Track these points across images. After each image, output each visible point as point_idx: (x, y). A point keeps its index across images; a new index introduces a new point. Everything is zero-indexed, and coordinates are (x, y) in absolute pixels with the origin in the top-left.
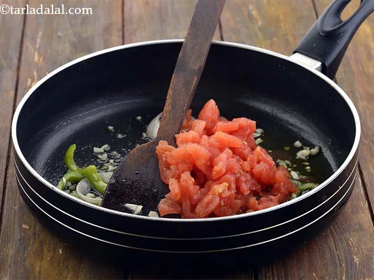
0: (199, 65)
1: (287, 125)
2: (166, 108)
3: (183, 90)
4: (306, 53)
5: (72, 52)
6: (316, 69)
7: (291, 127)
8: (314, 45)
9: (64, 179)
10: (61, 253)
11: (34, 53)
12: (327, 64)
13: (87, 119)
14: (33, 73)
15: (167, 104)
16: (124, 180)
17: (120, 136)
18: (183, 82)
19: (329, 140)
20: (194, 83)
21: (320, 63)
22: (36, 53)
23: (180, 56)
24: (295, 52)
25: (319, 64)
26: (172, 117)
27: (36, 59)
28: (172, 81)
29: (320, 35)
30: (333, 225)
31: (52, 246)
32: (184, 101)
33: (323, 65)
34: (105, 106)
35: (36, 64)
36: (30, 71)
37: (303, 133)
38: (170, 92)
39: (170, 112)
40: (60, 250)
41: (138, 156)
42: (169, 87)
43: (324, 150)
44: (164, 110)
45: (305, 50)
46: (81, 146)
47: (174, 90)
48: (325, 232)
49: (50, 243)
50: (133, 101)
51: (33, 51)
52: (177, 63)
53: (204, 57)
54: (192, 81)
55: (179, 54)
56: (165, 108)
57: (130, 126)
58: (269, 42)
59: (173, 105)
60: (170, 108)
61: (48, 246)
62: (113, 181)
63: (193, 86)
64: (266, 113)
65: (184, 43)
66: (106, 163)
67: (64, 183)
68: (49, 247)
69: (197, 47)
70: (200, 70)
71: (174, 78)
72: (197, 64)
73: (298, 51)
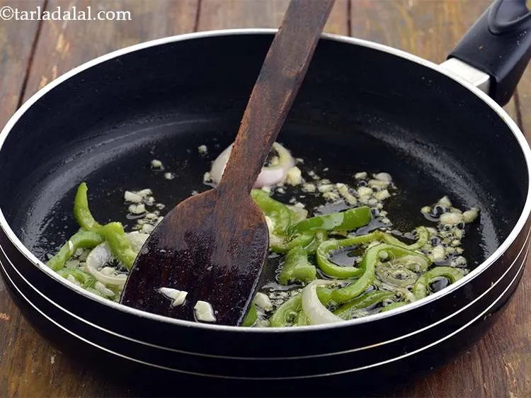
0: (296, 71)
1: (431, 172)
2: (239, 137)
3: (268, 109)
4: (467, 59)
5: (115, 37)
6: (479, 87)
7: (435, 175)
8: (481, 48)
9: (71, 244)
10: (53, 362)
11: (58, 37)
12: (498, 79)
13: (122, 146)
14: (52, 68)
15: (241, 131)
16: (163, 251)
17: (169, 176)
18: (269, 98)
19: (492, 200)
20: (286, 100)
21: (488, 77)
22: (61, 37)
23: (268, 55)
24: (450, 57)
25: (485, 78)
26: (246, 152)
27: (60, 46)
28: (252, 95)
29: (492, 33)
30: (484, 339)
31: (41, 350)
32: (268, 127)
33: (492, 80)
34: (151, 128)
35: (59, 54)
36: (47, 65)
37: (454, 186)
38: (248, 112)
39: (244, 144)
40: (53, 359)
41: (188, 212)
42: (247, 104)
43: (484, 215)
44: (236, 141)
45: (467, 55)
46: (106, 190)
47: (254, 109)
48: (469, 351)
49: (39, 346)
50: (196, 121)
51: (56, 33)
52: (263, 67)
53: (306, 60)
54: (284, 95)
55: (267, 52)
56: (237, 138)
57: (186, 161)
58: (422, 33)
59: (251, 133)
60: (245, 137)
61: (34, 350)
62: (146, 251)
63: (284, 104)
64: (400, 151)
65: (276, 36)
66: (140, 218)
67: (69, 251)
68: (36, 352)
69: (296, 42)
70: (297, 79)
71: (256, 90)
72: (293, 70)
73: (455, 55)
